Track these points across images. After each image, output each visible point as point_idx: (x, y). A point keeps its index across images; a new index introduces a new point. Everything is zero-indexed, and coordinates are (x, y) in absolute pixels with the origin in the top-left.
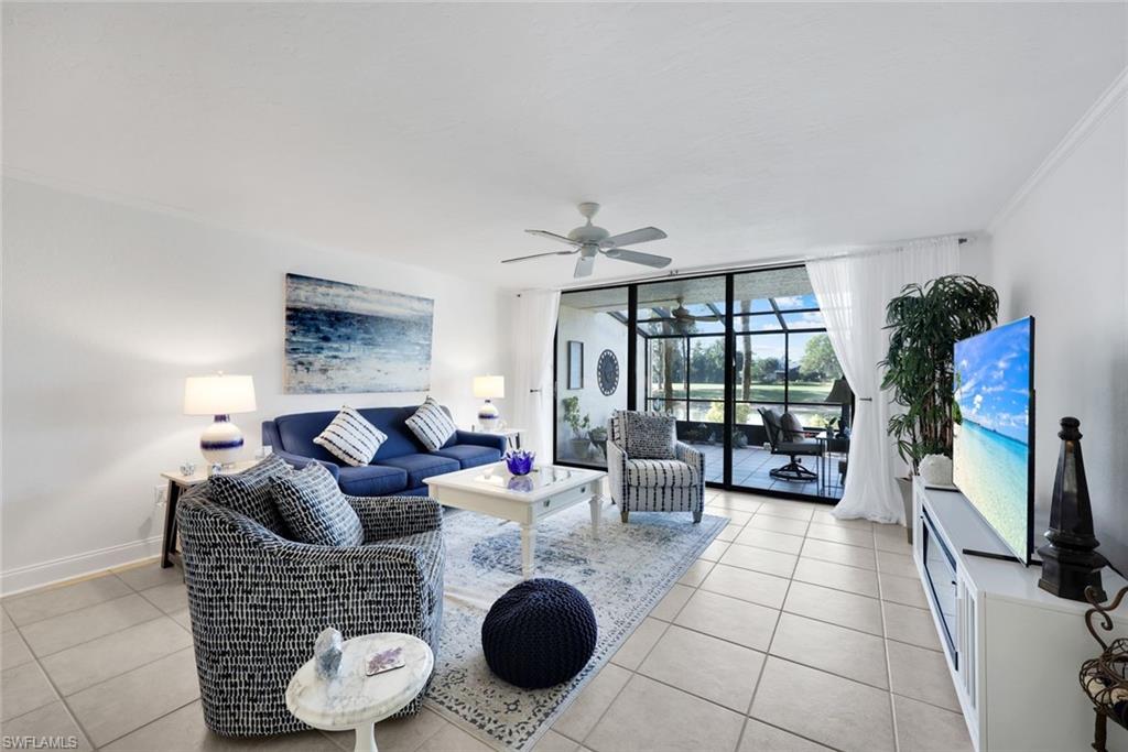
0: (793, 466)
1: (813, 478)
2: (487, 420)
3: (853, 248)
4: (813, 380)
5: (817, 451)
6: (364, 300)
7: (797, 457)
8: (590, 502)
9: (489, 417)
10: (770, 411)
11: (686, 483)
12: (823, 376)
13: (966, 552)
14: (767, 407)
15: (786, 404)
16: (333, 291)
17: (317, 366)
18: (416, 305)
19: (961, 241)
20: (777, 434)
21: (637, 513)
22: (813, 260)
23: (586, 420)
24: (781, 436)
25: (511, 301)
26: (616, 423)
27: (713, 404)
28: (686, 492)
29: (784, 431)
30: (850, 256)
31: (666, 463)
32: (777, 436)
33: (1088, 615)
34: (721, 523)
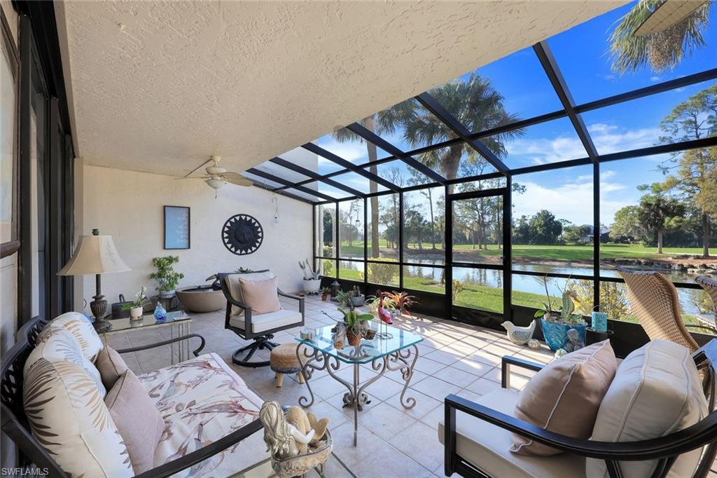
4: (622, 242)
12: (632, 239)
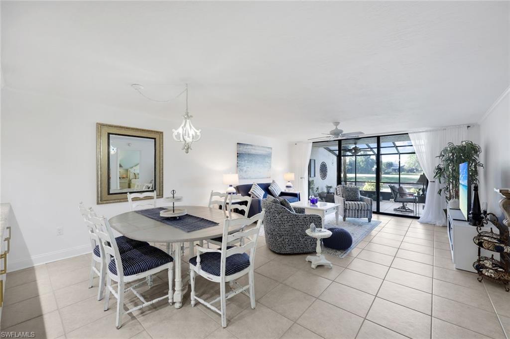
0: (404, 207)
1: (412, 211)
2: (289, 188)
3: (426, 129)
4: (411, 172)
5: (414, 201)
6: (254, 149)
7: (405, 204)
8: (336, 213)
9: (290, 187)
10: (394, 186)
11: (366, 209)
12: (417, 170)
13: (454, 219)
14: (392, 185)
15: (400, 183)
16: (248, 147)
17: (244, 170)
18: (267, 150)
19: (468, 127)
20: (397, 194)
21: (349, 218)
22: (412, 133)
23: (318, 189)
24: (398, 195)
25: (293, 146)
26: (338, 189)
27: (366, 183)
28: (366, 212)
29: (400, 194)
30: (426, 131)
31: (359, 202)
32: (396, 195)
33: (477, 228)
34: (378, 223)
